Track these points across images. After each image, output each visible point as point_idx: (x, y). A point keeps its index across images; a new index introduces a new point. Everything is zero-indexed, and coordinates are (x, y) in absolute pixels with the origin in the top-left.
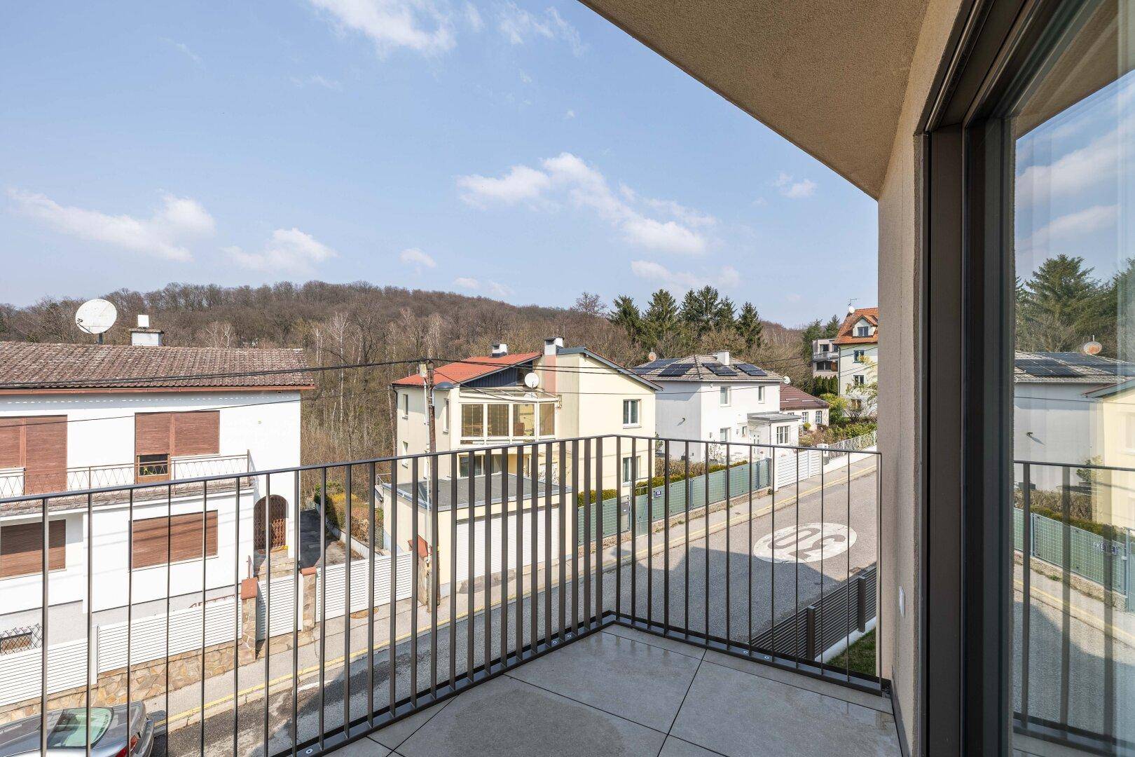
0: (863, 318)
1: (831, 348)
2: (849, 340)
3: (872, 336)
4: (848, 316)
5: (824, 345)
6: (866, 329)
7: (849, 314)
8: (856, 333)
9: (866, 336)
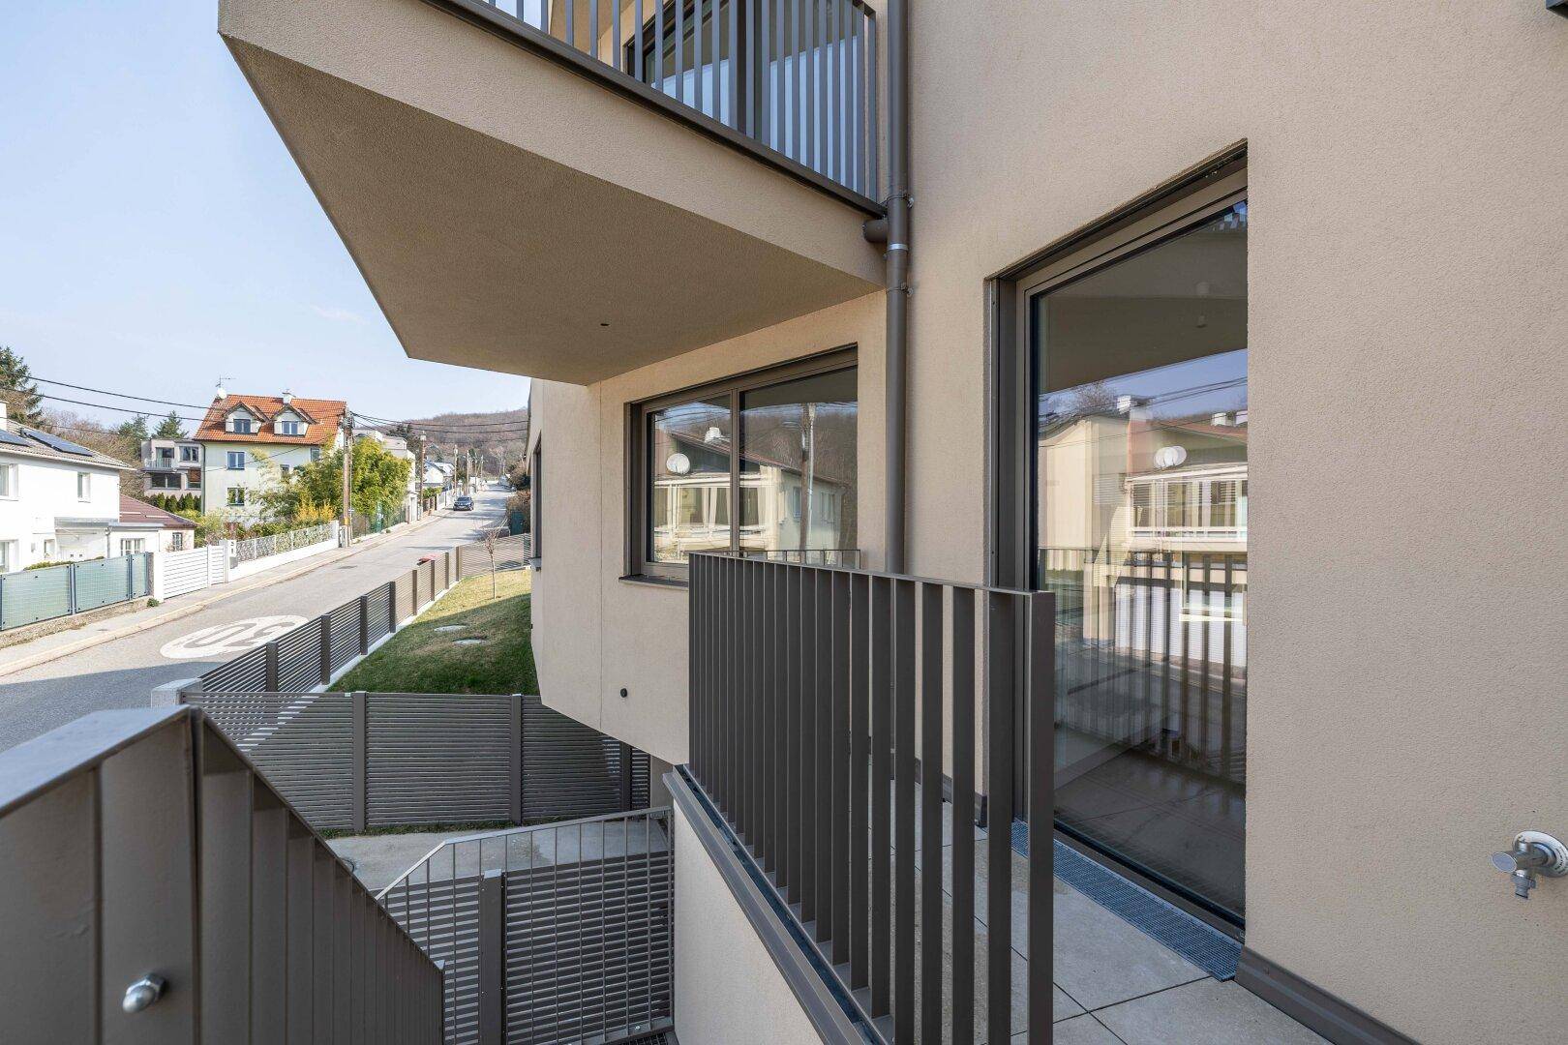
0: (242, 406)
1: (178, 453)
2: (219, 435)
3: (256, 434)
4: (215, 402)
5: (163, 449)
6: (247, 423)
7: (218, 400)
8: (230, 427)
9: (247, 432)
